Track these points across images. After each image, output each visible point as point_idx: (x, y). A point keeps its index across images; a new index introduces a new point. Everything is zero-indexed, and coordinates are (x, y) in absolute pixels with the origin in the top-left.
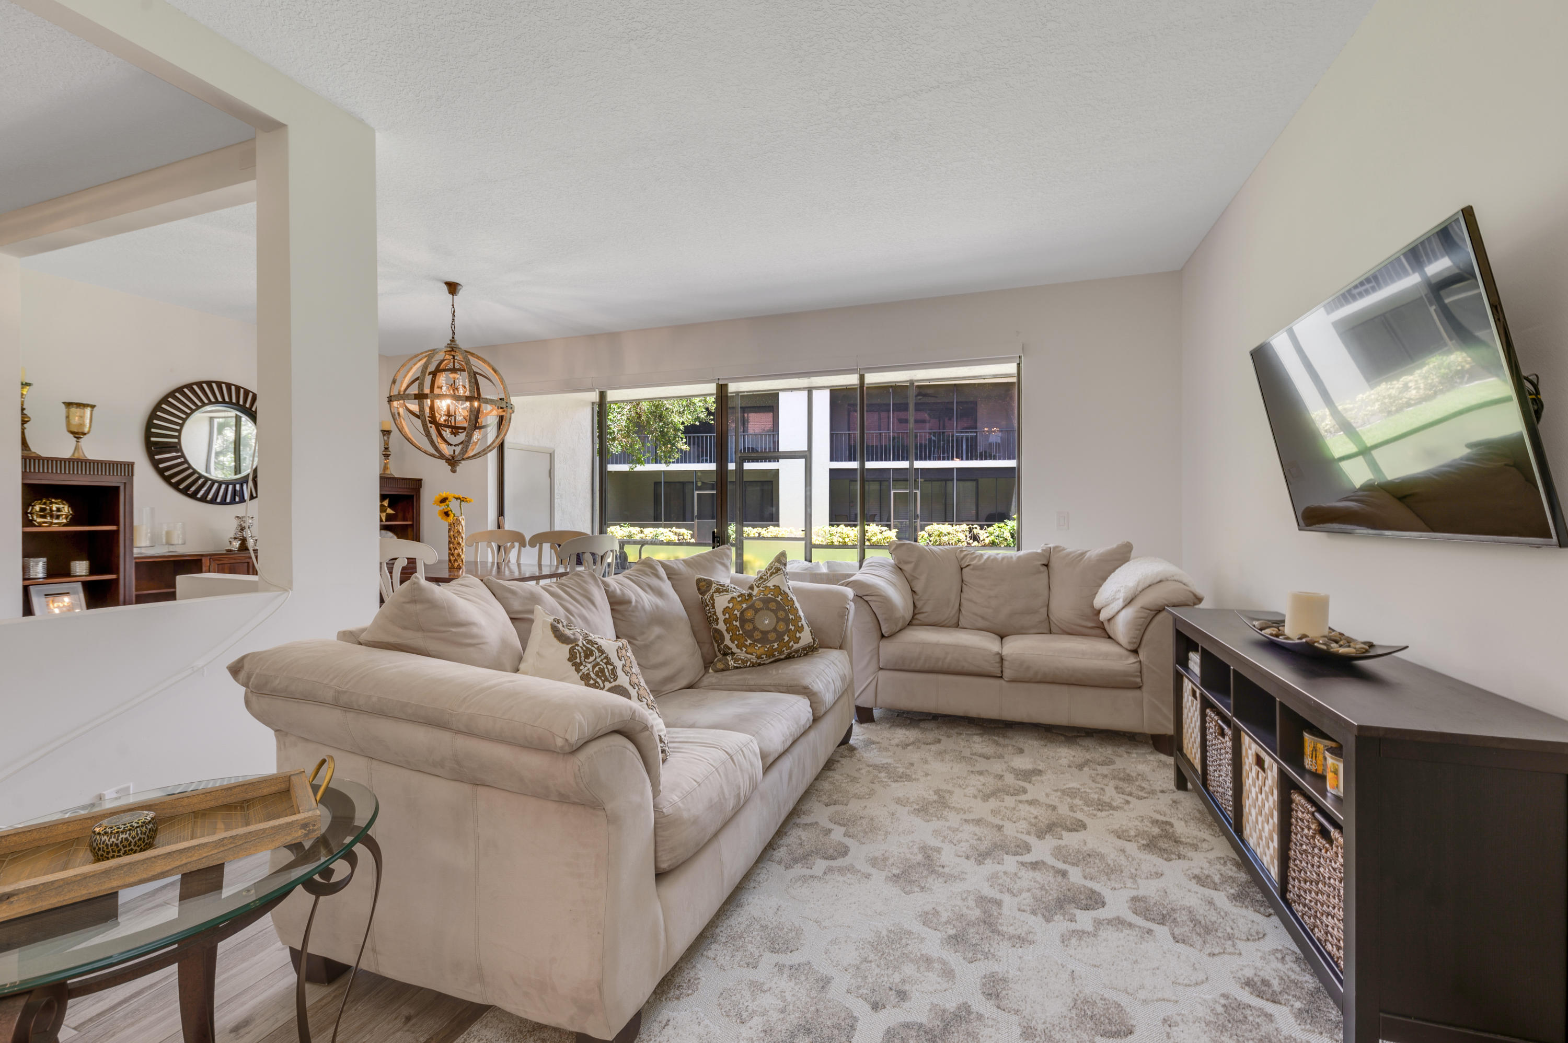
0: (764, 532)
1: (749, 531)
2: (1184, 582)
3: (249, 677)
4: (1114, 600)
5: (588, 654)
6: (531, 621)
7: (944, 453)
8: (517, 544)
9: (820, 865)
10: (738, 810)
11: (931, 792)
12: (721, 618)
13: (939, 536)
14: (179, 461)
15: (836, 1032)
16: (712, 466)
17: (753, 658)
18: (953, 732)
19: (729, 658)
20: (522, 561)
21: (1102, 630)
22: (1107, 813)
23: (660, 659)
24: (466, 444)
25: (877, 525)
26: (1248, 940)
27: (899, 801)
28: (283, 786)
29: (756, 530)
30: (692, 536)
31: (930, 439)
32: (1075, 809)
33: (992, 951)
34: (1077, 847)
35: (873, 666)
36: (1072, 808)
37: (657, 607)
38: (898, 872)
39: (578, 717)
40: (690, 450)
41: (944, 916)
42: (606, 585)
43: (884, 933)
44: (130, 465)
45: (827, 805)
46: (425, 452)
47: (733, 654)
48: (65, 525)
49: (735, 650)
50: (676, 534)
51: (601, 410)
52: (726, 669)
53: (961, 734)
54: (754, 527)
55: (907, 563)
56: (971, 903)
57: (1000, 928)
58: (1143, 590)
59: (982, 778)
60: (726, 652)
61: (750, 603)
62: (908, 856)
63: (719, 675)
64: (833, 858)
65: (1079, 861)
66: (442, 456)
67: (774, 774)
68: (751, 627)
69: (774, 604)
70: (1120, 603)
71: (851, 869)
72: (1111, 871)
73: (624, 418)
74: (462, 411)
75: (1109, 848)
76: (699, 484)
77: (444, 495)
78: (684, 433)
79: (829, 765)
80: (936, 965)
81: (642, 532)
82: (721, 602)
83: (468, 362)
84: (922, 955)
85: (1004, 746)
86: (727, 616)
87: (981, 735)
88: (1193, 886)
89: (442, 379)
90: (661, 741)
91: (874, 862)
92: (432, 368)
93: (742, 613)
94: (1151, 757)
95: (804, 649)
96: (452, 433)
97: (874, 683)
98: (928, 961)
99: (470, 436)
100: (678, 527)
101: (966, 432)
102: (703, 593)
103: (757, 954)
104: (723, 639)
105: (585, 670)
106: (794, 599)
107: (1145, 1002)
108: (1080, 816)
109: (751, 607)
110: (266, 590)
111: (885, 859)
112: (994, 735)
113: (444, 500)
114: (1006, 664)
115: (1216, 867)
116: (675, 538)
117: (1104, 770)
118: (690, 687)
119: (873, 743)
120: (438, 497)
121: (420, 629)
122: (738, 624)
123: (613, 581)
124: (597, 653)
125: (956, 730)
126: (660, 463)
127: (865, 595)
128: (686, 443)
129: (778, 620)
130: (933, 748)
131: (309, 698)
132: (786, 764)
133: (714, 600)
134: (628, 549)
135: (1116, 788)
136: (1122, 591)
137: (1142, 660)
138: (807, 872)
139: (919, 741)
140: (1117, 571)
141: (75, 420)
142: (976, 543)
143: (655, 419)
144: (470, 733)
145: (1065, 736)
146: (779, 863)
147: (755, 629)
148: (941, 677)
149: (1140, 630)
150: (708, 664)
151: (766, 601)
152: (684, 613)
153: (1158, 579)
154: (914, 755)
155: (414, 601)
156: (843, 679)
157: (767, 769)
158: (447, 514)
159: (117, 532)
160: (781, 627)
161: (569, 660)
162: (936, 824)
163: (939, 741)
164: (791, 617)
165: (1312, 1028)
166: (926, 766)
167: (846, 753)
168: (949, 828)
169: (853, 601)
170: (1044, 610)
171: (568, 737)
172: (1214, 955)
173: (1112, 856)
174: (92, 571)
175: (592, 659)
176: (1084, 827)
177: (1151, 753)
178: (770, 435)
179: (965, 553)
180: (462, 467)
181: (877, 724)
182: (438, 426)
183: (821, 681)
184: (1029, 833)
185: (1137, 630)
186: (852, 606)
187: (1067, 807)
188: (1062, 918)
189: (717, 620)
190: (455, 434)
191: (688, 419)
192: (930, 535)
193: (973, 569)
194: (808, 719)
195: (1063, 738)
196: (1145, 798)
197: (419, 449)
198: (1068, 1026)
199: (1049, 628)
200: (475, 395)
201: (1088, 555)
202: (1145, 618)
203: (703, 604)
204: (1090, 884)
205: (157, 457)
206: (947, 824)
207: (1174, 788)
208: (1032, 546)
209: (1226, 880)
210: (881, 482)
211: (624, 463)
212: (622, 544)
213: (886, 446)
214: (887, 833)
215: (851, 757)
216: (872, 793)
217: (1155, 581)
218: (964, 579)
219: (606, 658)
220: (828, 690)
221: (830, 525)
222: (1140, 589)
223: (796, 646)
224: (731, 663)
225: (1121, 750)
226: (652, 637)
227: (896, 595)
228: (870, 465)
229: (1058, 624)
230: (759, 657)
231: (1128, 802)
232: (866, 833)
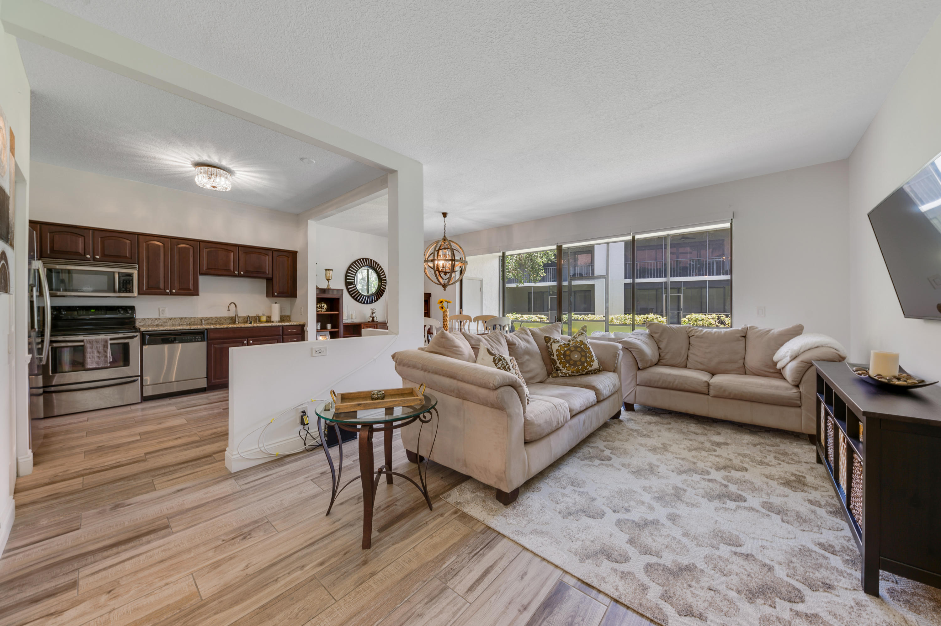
0: (586, 317)
1: (574, 316)
2: (835, 348)
3: (397, 359)
4: (785, 357)
5: (500, 360)
6: (478, 349)
7: (699, 271)
8: (468, 321)
9: (597, 462)
10: (558, 429)
11: (660, 444)
12: (555, 354)
13: (696, 321)
14: (354, 288)
15: (596, 515)
16: (554, 284)
17: (570, 373)
18: (680, 421)
19: (559, 372)
20: (470, 328)
21: (779, 374)
22: (763, 467)
23: (528, 369)
24: (450, 279)
25: (654, 314)
26: (830, 529)
27: (641, 445)
28: (411, 391)
29: (581, 316)
30: (548, 319)
31: (690, 264)
32: (744, 462)
33: (676, 505)
34: (738, 477)
35: (634, 383)
36: (742, 462)
37: (527, 347)
38: (635, 470)
39: (498, 377)
40: (546, 275)
41: (654, 490)
42: (506, 337)
43: (624, 489)
44: (343, 290)
45: (604, 441)
46: (435, 283)
47: (560, 370)
48: (325, 311)
49: (561, 368)
50: (539, 318)
51: (504, 258)
52: (557, 376)
53: (684, 422)
54: (580, 315)
55: (656, 333)
56: (670, 487)
57: (683, 499)
58: (804, 352)
59: (691, 442)
60: (558, 369)
61: (568, 348)
62: (641, 466)
63: (554, 379)
64: (603, 460)
65: (737, 483)
66: (440, 284)
67: (575, 420)
68: (569, 358)
69: (580, 348)
70: (788, 359)
71: (612, 466)
72: (754, 489)
73: (514, 261)
74: (448, 264)
75: (758, 481)
76: (551, 293)
77: (441, 300)
78: (543, 267)
79: (605, 425)
80: (646, 505)
81: (522, 317)
82: (555, 347)
83: (450, 245)
84: (640, 500)
85: (709, 430)
86: (558, 353)
87: (696, 424)
88: (806, 503)
89: (441, 252)
90: (527, 396)
91: (623, 465)
92: (437, 249)
93: (565, 352)
94: (807, 447)
95: (595, 370)
96: (444, 274)
97: (634, 392)
98: (643, 503)
99: (451, 275)
100: (540, 314)
101: (716, 259)
102: (547, 342)
103: (565, 485)
104: (556, 363)
105: (499, 366)
106: (590, 347)
107: (754, 538)
108: (745, 465)
109: (569, 349)
110: (391, 334)
111: (629, 465)
112: (704, 425)
113: (441, 302)
114: (711, 387)
115: (825, 498)
116: (538, 320)
117: (771, 448)
118: (541, 382)
119: (632, 420)
120: (439, 301)
121: (444, 347)
122: (563, 357)
123: (510, 336)
124: (503, 360)
125: (681, 420)
126: (531, 282)
127: (628, 348)
128: (544, 272)
129: (582, 356)
130: (666, 426)
131: (414, 367)
132: (582, 417)
133: (552, 346)
134: (515, 325)
135: (775, 457)
136: (790, 352)
137: (801, 391)
138: (591, 463)
139: (658, 422)
140: (791, 341)
141: (328, 275)
142: (723, 326)
143: (528, 261)
144: (463, 381)
145: (750, 431)
146: (579, 458)
147: (571, 359)
148: (672, 392)
149: (800, 374)
150: (549, 374)
151: (576, 347)
152: (539, 351)
153: (816, 346)
154: (654, 428)
155: (442, 338)
156: (614, 386)
157: (572, 417)
158: (442, 308)
159: (339, 314)
160: (583, 359)
161: (493, 361)
162: (659, 456)
163: (670, 424)
164: (588, 355)
165: (851, 567)
166: (659, 433)
167: (617, 422)
168: (666, 459)
169: (621, 350)
170: (742, 361)
171: (494, 383)
172: (804, 530)
173: (759, 484)
174: (332, 328)
175: (501, 362)
176: (746, 470)
177: (808, 444)
178: (589, 266)
179: (692, 329)
180: (448, 288)
181: (636, 412)
182: (439, 272)
183: (602, 385)
184: (711, 468)
185: (798, 374)
186: (621, 353)
187: (739, 461)
188: (718, 501)
189: (553, 354)
190: (445, 275)
191: (545, 260)
192: (689, 320)
193: (696, 338)
194: (594, 400)
195: (749, 431)
196: (792, 464)
197: (433, 281)
198: (707, 537)
199: (744, 371)
200: (453, 260)
201: (772, 332)
202: (804, 367)
203: (547, 347)
204: (740, 492)
205: (348, 287)
206: (666, 457)
207: (815, 462)
208: (738, 326)
209: (828, 504)
210: (657, 290)
211: (514, 283)
212: (513, 322)
213: (660, 269)
214: (632, 456)
215: (619, 424)
216: (627, 440)
217: (814, 347)
218: (691, 342)
219: (506, 362)
220: (605, 389)
221: (624, 314)
222: (802, 351)
223: (590, 369)
224: (560, 374)
225: (787, 441)
226: (525, 360)
227: (648, 350)
228: (638, 281)
229: (750, 370)
230: (572, 372)
231: (780, 464)
232: (621, 454)
